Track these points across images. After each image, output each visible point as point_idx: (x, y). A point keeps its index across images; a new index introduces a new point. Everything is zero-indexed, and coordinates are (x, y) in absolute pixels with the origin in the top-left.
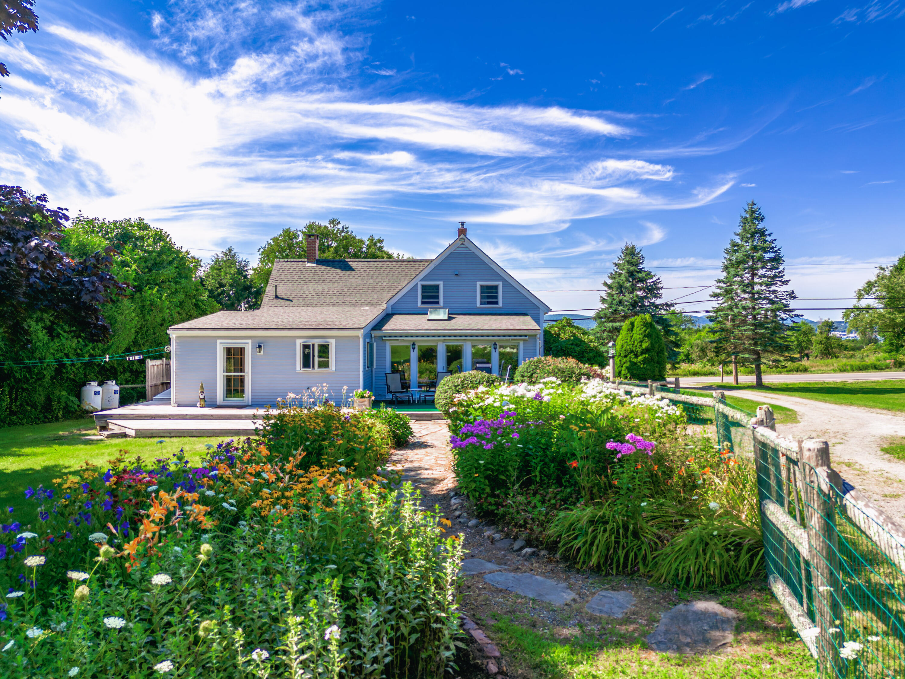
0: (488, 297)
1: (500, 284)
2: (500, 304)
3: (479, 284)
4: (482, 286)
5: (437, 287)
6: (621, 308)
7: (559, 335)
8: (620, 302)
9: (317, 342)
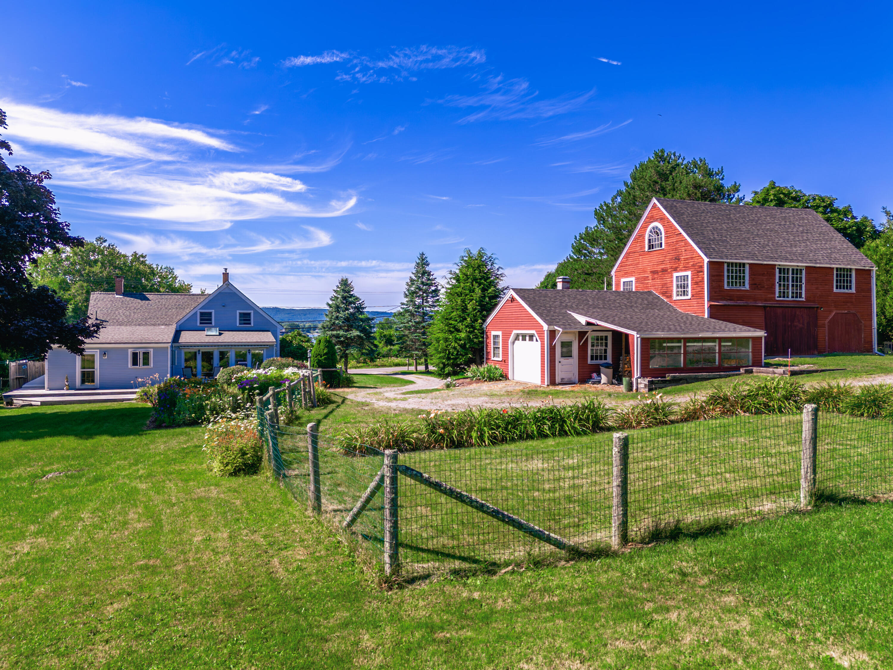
0: (244, 320)
1: (252, 312)
2: (252, 325)
3: (238, 312)
4: (240, 313)
5: (210, 314)
6: (337, 322)
7: (291, 342)
8: (337, 318)
9: (142, 351)
